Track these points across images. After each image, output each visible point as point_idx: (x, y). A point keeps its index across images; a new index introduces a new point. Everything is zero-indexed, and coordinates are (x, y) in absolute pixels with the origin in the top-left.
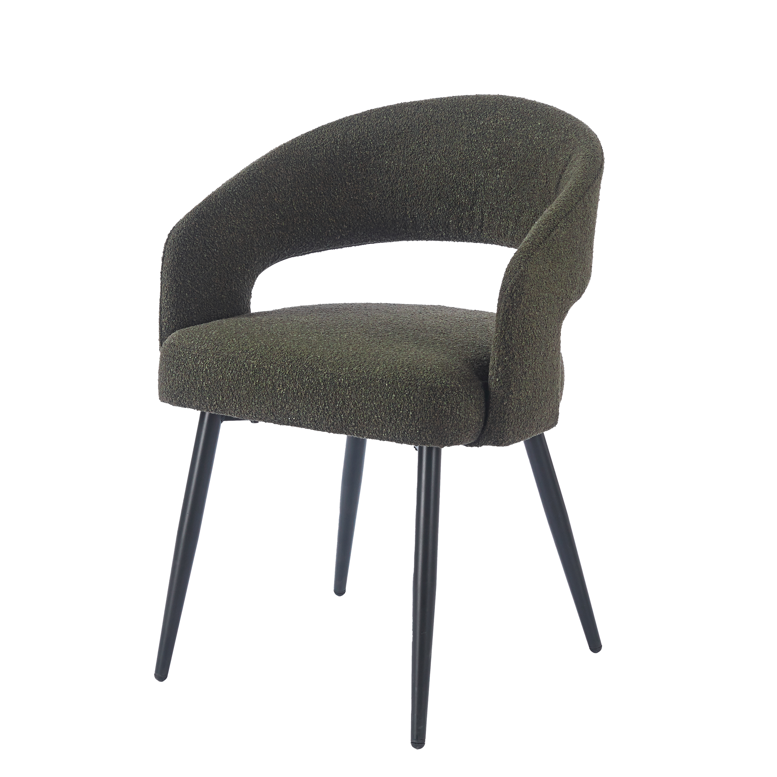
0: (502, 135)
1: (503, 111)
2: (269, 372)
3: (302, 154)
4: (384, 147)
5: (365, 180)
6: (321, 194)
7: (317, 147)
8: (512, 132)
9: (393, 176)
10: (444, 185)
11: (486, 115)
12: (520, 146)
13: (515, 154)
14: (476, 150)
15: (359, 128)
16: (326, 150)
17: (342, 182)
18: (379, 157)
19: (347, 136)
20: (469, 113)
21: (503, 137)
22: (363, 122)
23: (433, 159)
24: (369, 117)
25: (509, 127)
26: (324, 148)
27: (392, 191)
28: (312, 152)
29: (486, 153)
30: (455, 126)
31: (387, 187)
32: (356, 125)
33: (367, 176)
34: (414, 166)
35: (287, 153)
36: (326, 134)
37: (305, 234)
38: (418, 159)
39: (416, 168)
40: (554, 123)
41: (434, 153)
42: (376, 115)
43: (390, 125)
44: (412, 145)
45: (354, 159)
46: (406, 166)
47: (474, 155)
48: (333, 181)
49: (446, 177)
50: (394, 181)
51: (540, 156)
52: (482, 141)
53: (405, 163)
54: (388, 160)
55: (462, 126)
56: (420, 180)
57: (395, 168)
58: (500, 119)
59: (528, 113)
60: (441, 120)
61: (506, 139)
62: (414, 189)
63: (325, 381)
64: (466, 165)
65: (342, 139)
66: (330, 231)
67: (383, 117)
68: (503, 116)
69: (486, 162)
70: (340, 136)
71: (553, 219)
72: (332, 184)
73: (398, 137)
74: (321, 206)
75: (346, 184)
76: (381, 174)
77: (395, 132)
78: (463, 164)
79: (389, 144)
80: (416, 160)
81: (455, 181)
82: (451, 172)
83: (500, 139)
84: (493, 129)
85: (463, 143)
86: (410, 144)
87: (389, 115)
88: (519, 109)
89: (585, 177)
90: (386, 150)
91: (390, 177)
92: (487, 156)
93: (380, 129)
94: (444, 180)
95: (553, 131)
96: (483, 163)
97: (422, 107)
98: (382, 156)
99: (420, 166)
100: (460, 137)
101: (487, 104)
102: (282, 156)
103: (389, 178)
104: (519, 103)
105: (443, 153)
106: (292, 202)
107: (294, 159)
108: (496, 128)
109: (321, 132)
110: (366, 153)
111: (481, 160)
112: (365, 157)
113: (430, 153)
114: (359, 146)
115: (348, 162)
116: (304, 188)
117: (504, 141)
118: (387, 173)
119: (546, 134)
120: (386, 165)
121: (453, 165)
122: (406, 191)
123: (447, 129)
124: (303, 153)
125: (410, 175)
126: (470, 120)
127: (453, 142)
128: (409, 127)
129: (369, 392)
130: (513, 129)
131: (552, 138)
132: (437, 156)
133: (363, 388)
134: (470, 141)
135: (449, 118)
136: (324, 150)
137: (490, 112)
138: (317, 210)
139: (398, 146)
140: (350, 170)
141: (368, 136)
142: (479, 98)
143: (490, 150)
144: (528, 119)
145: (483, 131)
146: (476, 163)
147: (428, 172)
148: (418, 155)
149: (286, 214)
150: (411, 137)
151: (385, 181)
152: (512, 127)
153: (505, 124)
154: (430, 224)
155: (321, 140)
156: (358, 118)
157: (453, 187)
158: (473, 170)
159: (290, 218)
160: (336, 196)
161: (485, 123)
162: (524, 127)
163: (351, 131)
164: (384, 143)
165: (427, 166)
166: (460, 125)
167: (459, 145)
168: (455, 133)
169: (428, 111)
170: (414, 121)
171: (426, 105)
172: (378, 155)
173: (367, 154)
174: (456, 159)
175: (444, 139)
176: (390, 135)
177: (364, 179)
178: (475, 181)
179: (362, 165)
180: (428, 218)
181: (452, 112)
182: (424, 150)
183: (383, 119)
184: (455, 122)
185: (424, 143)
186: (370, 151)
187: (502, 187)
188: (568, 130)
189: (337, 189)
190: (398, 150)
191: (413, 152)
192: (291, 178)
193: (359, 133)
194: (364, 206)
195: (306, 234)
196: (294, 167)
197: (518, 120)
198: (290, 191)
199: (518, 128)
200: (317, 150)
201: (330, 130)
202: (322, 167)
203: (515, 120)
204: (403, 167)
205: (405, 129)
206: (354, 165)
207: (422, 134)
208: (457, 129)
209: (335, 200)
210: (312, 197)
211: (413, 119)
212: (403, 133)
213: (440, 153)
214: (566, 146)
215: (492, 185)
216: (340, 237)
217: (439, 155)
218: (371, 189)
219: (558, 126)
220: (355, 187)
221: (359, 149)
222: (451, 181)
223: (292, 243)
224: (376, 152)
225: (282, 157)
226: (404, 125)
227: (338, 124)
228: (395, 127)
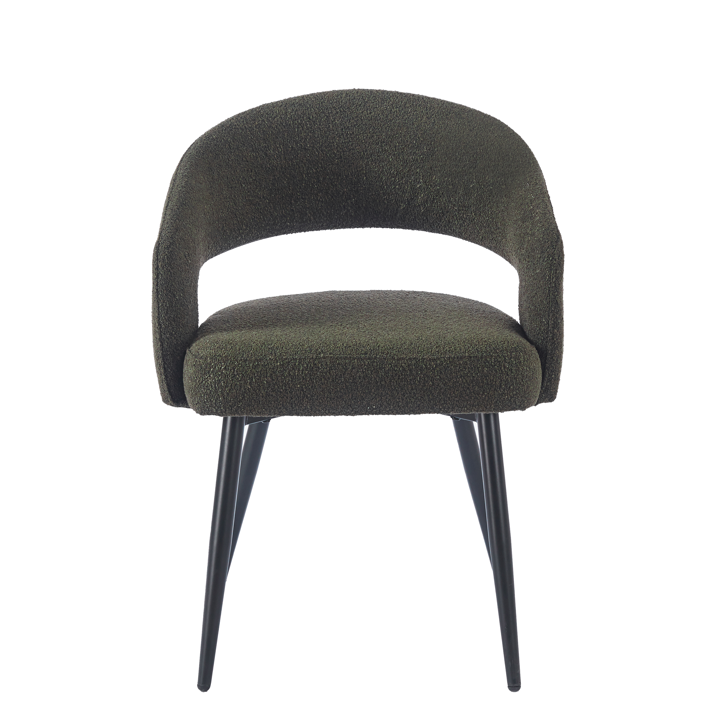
2: (346, 366)
63: (409, 366)
129: (459, 370)
133: (452, 367)
166: (333, 120)
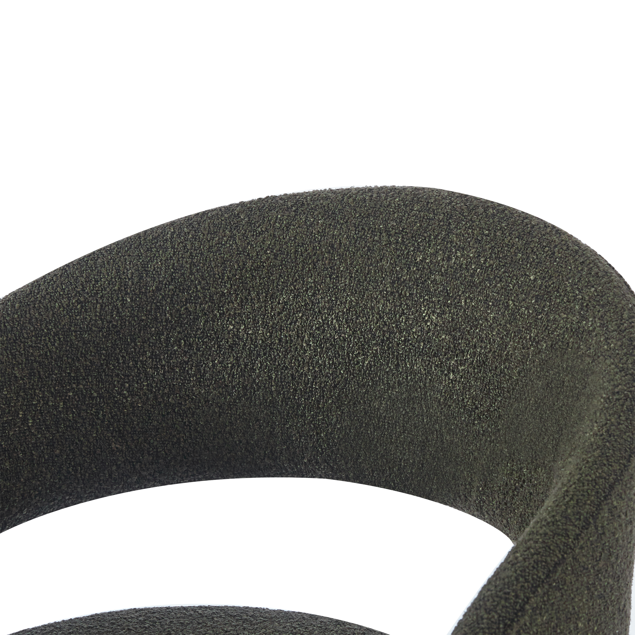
0: (460, 290)
1: (463, 236)
3: (50, 317)
4: (224, 296)
5: (187, 363)
6: (93, 398)
7: (82, 299)
8: (477, 288)
9: (244, 355)
10: (346, 379)
11: (429, 241)
12: (493, 322)
13: (484, 336)
14: (409, 315)
15: (174, 254)
16: (102, 306)
17: (138, 369)
18: (216, 315)
19: (147, 275)
20: (396, 233)
21: (460, 296)
22: (182, 243)
23: (324, 324)
24: (195, 231)
25: (472, 276)
26: (97, 300)
27: (243, 386)
28: (71, 309)
29: (429, 324)
30: (368, 259)
31: (233, 377)
32: (167, 248)
33: (191, 356)
34: (286, 337)
35: (16, 316)
36: (103, 270)
37: (60, 479)
38: (295, 323)
39: (291, 341)
40: (563, 280)
41: (326, 311)
42: (211, 226)
43: (238, 251)
44: (282, 294)
45: (162, 322)
46: (271, 336)
47: (405, 323)
48: (119, 369)
49: (350, 363)
50: (246, 365)
51: (529, 354)
52: (421, 297)
53: (268, 329)
54: (233, 322)
55: (381, 259)
56: (299, 366)
57: (249, 339)
58: (456, 253)
59: (513, 246)
60: (340, 243)
61: (465, 301)
62: (288, 382)
64: (390, 343)
65: (136, 280)
66: (114, 468)
67: (224, 231)
68: (463, 249)
69: (428, 342)
70: (132, 273)
71: (513, 591)
72: (117, 375)
73: (253, 276)
74: (93, 421)
75: (146, 374)
76: (220, 351)
77: (249, 264)
78: (383, 341)
79: (235, 290)
80: (291, 324)
81: (369, 373)
82: (359, 353)
83: (455, 298)
84: (442, 275)
85: (384, 297)
86: (278, 291)
87: (237, 226)
88: (495, 235)
89: (605, 462)
90: (229, 302)
91: (237, 357)
92: (429, 329)
93: (217, 259)
94: (346, 369)
95: (558, 301)
96: (422, 344)
97: (304, 213)
98: (220, 314)
99: (298, 337)
100: (377, 282)
101: (431, 215)
102: (4, 323)
103: (237, 359)
104: (496, 219)
105: (344, 313)
106: (25, 420)
107: (32, 329)
108: (447, 274)
109: (95, 263)
110: (186, 309)
111: (418, 336)
112: (185, 316)
113: (319, 311)
114: (174, 294)
115: (150, 328)
116: (53, 390)
117: (463, 304)
118: (233, 350)
119: (544, 307)
120: (229, 333)
121: (365, 339)
122: (272, 386)
123: (351, 264)
124: (53, 314)
125: (278, 354)
126: (397, 249)
127: (364, 293)
128: (276, 256)
130: (480, 282)
131: (555, 320)
132: (332, 319)
134: (397, 294)
135: (357, 240)
136: (98, 306)
137: (437, 236)
138: (86, 428)
139: (253, 295)
140: (154, 345)
141: (191, 273)
142: (418, 199)
143: (436, 318)
144: (512, 261)
145: (422, 274)
146: (409, 340)
147: (315, 350)
148: (294, 314)
149: (12, 447)
150: (280, 276)
151: (230, 365)
152: (478, 275)
153: (464, 266)
154: (321, 454)
155: (93, 283)
156: (174, 232)
157: (363, 385)
158: (402, 354)
159: (24, 451)
160: (126, 398)
161: (426, 259)
162: (501, 281)
163: (157, 263)
164: (225, 286)
165: (313, 337)
166: (378, 258)
167: (376, 299)
168: (368, 274)
169: (315, 223)
170: (286, 243)
171: (312, 209)
172: (213, 312)
173: (189, 311)
174: (370, 327)
175: (346, 285)
176: (236, 270)
177: (185, 361)
178: (407, 377)
179: (179, 333)
180: (318, 442)
181: (363, 229)
182: (305, 305)
183: (223, 237)
184: (369, 250)
185: (307, 290)
186: (195, 303)
187: (458, 400)
188: (587, 305)
189: (127, 385)
190: (254, 303)
191: (284, 307)
192: (23, 369)
193: (173, 268)
194: (187, 416)
195: (63, 477)
196: (31, 346)
197: (492, 262)
198: (20, 399)
199: (489, 280)
200: (82, 307)
201: (114, 261)
202: (94, 341)
203: (486, 260)
204: (266, 338)
205: (268, 258)
206: (163, 334)
207: (302, 271)
208: (371, 264)
209: (125, 407)
210: (73, 405)
211: (284, 239)
212: (264, 267)
213: (338, 314)
214: (580, 345)
215: (440, 392)
216: (138, 478)
217: (336, 317)
218: (200, 382)
219: (568, 289)
220: (165, 379)
221: (171, 300)
222: (360, 371)
223: (32, 499)
224: (209, 306)
225: (5, 326)
226: (266, 251)
227: (131, 245)
228: (248, 254)
